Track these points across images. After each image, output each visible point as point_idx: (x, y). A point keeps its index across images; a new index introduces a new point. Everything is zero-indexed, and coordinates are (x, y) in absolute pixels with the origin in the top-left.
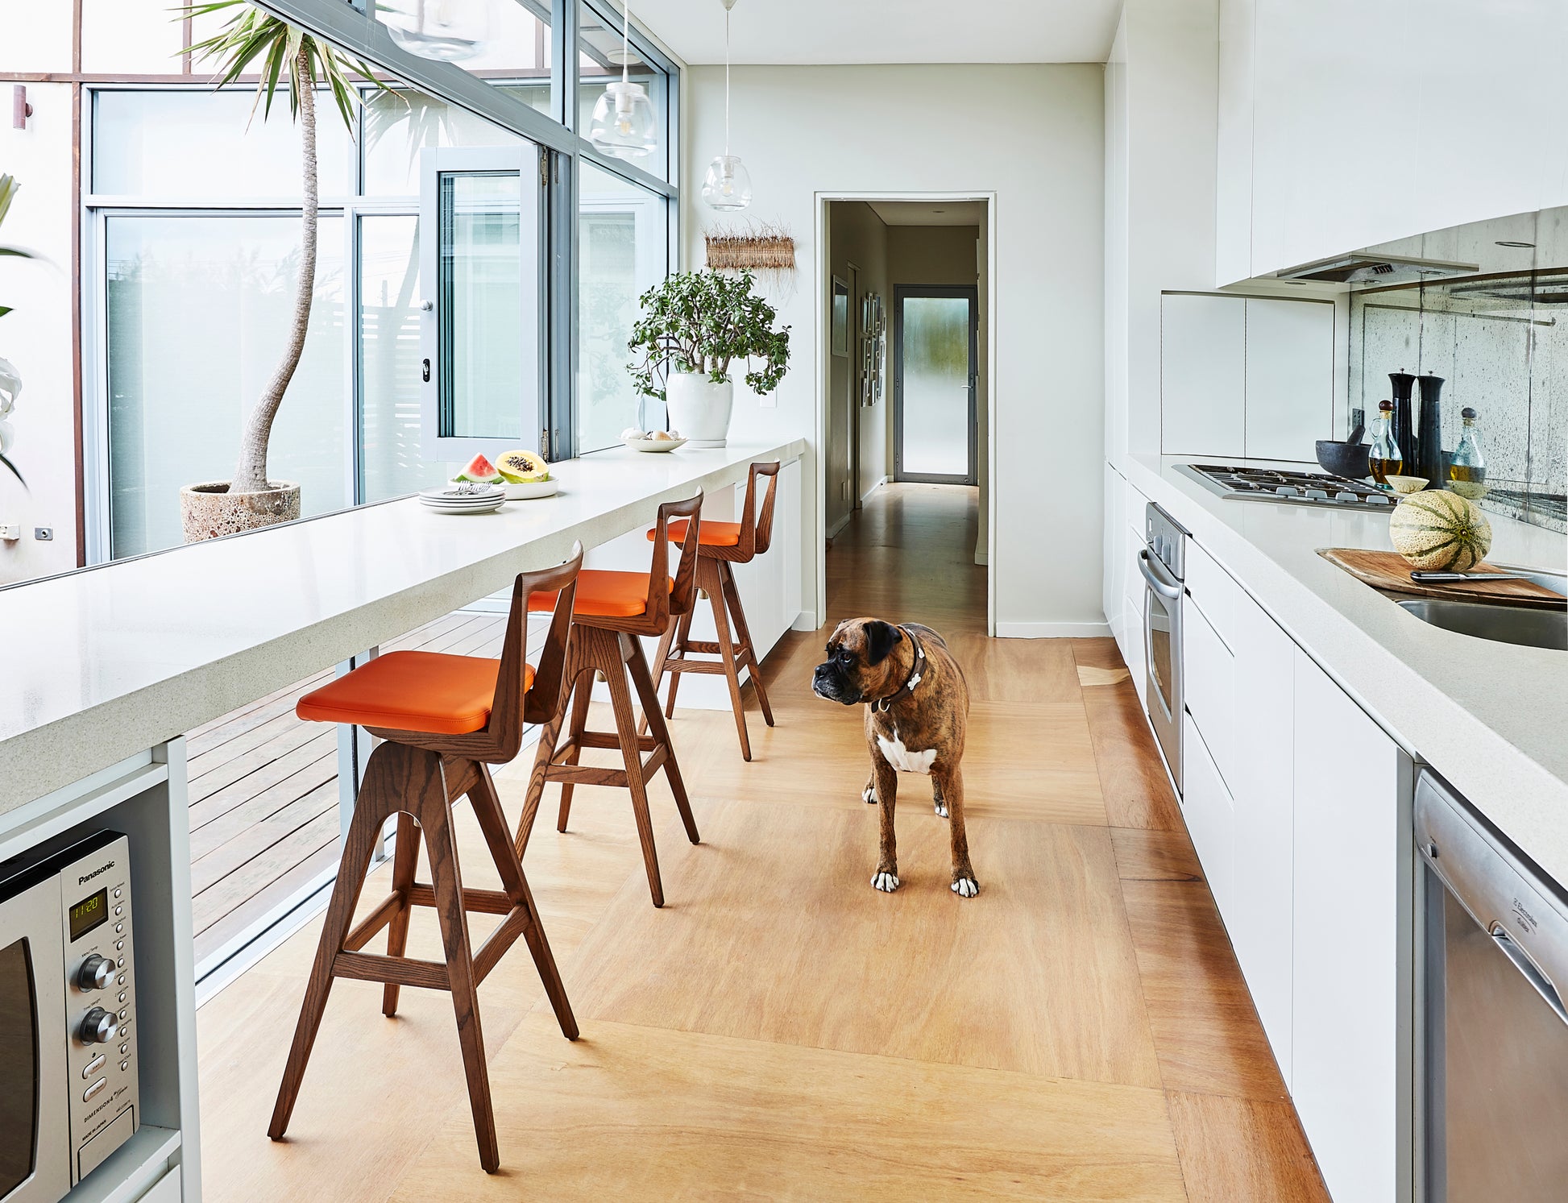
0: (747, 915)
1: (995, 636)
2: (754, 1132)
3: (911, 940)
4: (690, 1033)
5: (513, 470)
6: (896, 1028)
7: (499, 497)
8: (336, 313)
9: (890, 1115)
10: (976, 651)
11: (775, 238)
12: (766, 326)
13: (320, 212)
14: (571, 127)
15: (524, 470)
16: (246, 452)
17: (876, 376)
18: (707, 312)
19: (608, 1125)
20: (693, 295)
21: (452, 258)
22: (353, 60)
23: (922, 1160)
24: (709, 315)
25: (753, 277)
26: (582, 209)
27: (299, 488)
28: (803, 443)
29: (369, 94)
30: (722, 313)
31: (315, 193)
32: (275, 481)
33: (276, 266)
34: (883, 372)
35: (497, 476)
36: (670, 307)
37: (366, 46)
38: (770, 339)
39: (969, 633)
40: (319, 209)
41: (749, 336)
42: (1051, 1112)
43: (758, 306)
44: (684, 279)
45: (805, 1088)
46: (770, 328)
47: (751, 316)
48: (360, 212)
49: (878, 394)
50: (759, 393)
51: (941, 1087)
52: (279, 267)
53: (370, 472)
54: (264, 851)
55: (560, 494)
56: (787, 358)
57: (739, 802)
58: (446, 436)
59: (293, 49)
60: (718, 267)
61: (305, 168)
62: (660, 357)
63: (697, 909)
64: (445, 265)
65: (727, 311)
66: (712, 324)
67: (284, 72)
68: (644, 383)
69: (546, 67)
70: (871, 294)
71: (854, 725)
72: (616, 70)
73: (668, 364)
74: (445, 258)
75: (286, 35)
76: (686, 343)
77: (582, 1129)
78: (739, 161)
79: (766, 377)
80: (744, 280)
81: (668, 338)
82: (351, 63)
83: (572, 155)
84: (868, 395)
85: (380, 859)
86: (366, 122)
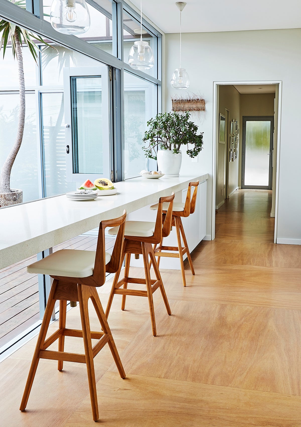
0: (184, 339)
1: (276, 243)
2: (184, 412)
3: (241, 348)
4: (163, 379)
5: (100, 185)
6: (235, 378)
7: (96, 195)
8: (33, 129)
9: (232, 406)
10: (269, 250)
11: (198, 99)
12: (194, 132)
13: (26, 92)
14: (120, 59)
15: (105, 185)
16: (2, 179)
17: (235, 150)
18: (172, 128)
19: (133, 409)
20: (167, 121)
21: (76, 108)
22: (36, 35)
23: (242, 422)
24: (173, 128)
25: (190, 114)
26: (125, 90)
27: (22, 192)
28: (208, 175)
29: (42, 48)
30: (178, 128)
31: (24, 85)
32: (13, 189)
33: (10, 112)
34: (238, 149)
35: (95, 187)
36: (158, 126)
37: (41, 30)
38: (195, 137)
39: (267, 243)
40: (26, 91)
41: (188, 136)
42: (288, 406)
43: (191, 125)
44: (164, 115)
45: (202, 397)
46: (196, 133)
47: (189, 129)
48: (41, 92)
49: (236, 157)
50: (192, 157)
51: (250, 397)
52: (11, 112)
53: (48, 186)
54: (13, 317)
55: (118, 194)
56: (202, 144)
57: (182, 301)
58: (75, 173)
59: (12, 32)
60: (177, 111)
61: (20, 76)
62: (155, 144)
63: (166, 337)
64: (74, 111)
65: (180, 127)
66: (174, 132)
67: (9, 41)
68: (149, 154)
69: (110, 36)
70: (234, 120)
71: (224, 275)
72: (138, 36)
73: (157, 147)
74: (74, 108)
75: (9, 26)
76: (164, 139)
77: (125, 410)
78: (185, 70)
79: (194, 151)
80: (186, 116)
81: (157, 137)
82: (35, 36)
83: (121, 69)
84: (232, 157)
85: (54, 320)
86: (42, 58)
